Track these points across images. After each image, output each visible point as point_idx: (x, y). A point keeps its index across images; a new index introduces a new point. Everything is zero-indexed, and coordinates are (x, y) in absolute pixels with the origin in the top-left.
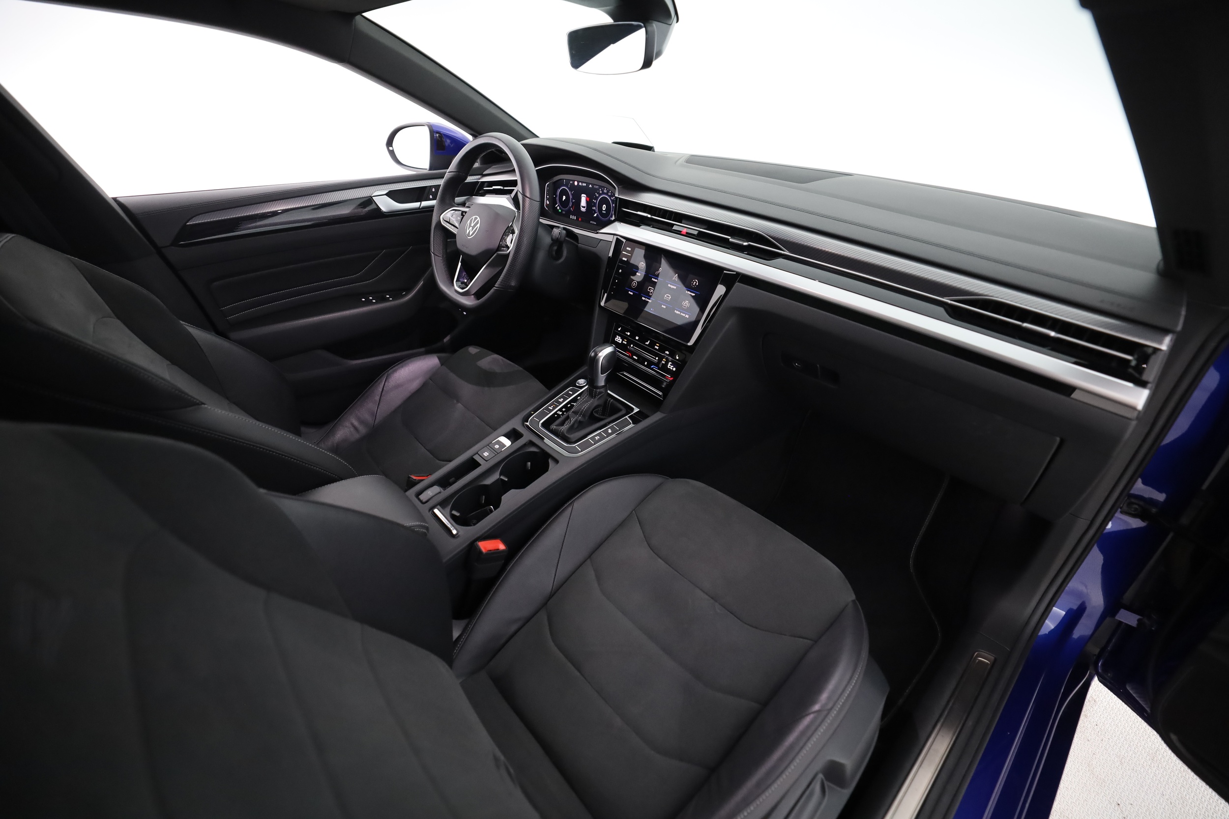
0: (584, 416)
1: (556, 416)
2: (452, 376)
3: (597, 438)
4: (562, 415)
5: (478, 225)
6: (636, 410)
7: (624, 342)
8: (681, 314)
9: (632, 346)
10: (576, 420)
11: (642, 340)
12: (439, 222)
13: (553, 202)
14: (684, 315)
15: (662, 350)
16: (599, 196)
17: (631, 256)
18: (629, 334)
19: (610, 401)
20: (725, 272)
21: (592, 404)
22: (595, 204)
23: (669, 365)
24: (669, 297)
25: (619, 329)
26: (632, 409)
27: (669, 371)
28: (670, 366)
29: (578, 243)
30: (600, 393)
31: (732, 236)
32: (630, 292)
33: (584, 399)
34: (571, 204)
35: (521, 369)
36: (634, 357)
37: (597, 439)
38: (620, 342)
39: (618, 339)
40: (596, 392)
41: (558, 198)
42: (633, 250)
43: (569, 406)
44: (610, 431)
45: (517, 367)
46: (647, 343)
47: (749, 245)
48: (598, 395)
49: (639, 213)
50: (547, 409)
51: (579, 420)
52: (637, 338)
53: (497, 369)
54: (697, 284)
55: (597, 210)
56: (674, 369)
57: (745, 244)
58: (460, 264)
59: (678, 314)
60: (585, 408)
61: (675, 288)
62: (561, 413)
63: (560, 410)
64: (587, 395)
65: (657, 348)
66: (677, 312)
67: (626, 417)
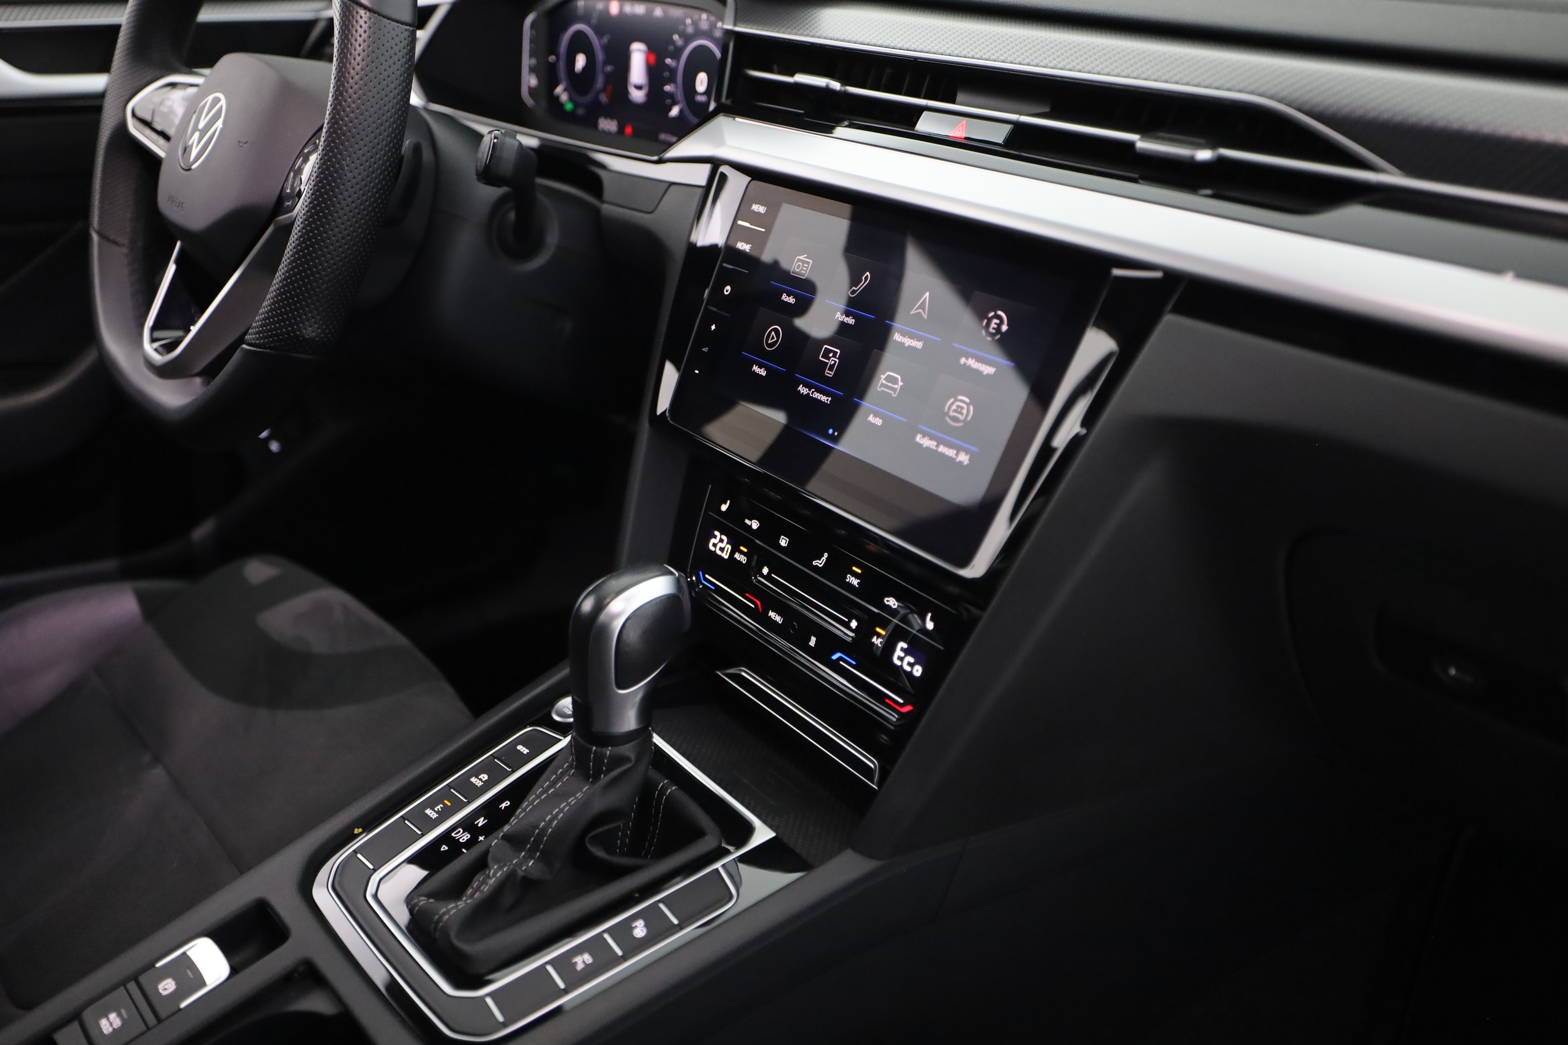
0: (546, 858)
1: (444, 848)
2: (169, 664)
3: (582, 961)
4: (469, 844)
5: (219, 124)
6: (762, 834)
7: (737, 556)
8: (942, 449)
9: (765, 571)
10: (511, 875)
11: (803, 550)
12: (121, 130)
13: (549, 78)
14: (951, 453)
15: (874, 589)
16: (687, 43)
17: (766, 235)
18: (755, 525)
19: (664, 789)
20: (1117, 272)
21: (585, 804)
22: (673, 71)
23: (898, 653)
24: (895, 381)
25: (724, 508)
26: (748, 830)
27: (893, 676)
28: (901, 659)
29: (603, 202)
30: (618, 761)
31: (1145, 131)
32: (755, 368)
33: (554, 783)
34: (600, 82)
35: (401, 640)
36: (772, 614)
37: (580, 966)
38: (725, 556)
39: (720, 545)
40: (599, 758)
41: (562, 65)
42: (773, 210)
43: (503, 805)
44: (640, 930)
45: (389, 635)
46: (819, 563)
47: (1221, 161)
48: (608, 771)
49: (801, 78)
50: (419, 813)
51: (521, 873)
52: (784, 542)
53: (318, 642)
54: (1004, 328)
55: (680, 96)
56: (918, 671)
57: (1204, 155)
58: (171, 269)
59: (928, 448)
60: (551, 821)
61: (919, 345)
62: (465, 837)
63: (467, 824)
64: (570, 767)
65: (855, 582)
66: (927, 443)
67: (718, 865)
